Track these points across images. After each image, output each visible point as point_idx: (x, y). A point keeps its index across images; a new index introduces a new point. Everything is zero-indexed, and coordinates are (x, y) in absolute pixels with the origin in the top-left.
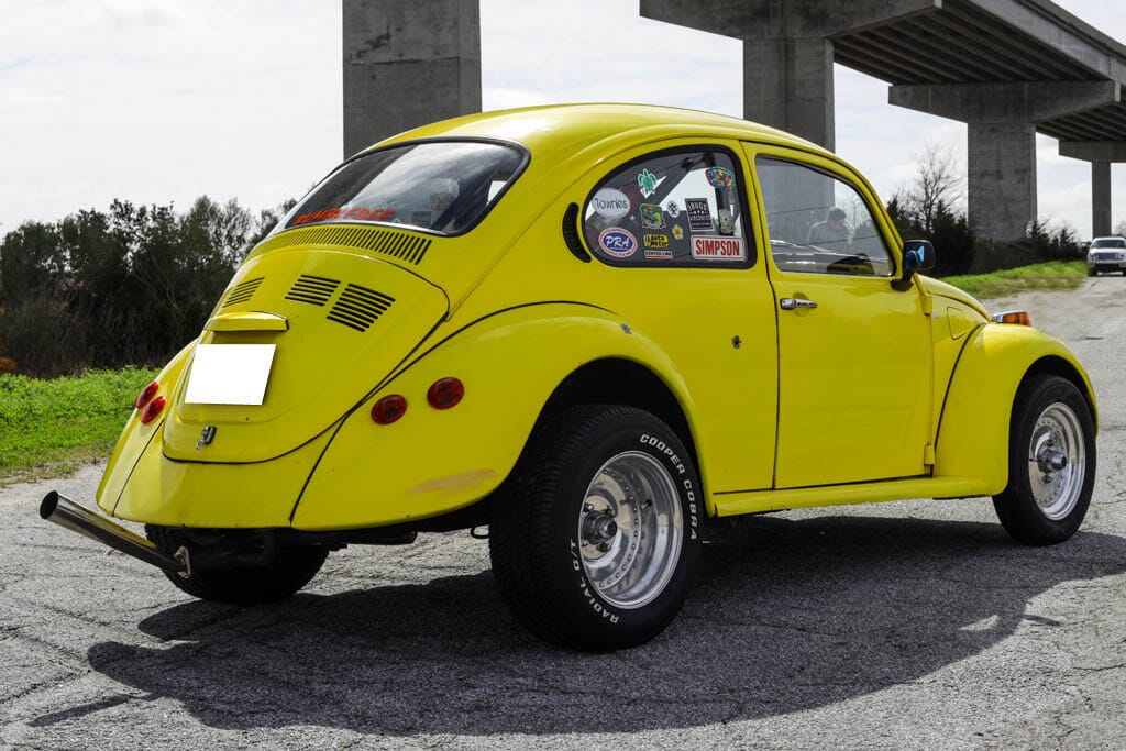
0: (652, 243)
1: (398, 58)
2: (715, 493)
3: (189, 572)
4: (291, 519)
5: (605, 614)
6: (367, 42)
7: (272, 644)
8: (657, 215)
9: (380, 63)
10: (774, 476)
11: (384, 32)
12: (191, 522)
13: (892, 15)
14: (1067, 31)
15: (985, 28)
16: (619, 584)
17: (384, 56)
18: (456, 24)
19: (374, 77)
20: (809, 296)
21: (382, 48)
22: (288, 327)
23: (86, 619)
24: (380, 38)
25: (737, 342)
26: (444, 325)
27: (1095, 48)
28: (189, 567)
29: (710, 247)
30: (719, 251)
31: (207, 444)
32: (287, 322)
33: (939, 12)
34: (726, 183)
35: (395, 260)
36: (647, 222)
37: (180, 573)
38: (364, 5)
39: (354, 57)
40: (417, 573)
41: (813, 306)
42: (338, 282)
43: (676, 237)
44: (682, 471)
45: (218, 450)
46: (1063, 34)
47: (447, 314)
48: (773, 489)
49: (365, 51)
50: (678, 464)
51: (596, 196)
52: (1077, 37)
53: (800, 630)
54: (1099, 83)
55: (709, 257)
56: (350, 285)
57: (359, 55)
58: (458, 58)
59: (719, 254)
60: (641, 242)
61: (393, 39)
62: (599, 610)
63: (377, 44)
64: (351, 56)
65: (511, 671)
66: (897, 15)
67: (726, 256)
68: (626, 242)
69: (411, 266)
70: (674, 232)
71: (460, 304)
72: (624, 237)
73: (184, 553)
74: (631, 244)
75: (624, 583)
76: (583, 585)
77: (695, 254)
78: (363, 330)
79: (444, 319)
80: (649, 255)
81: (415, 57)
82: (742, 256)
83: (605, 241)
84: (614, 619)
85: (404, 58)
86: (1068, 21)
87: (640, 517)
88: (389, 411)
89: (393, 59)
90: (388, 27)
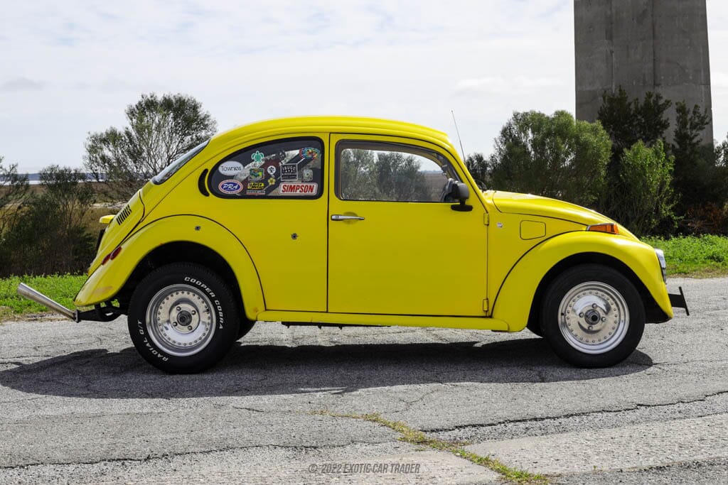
0: (253, 187)
5: (159, 356)
8: (260, 173)
10: (327, 306)
20: (358, 214)
22: (110, 223)
25: (294, 236)
29: (292, 188)
30: (298, 191)
34: (313, 157)
36: (253, 176)
43: (270, 183)
44: (213, 296)
48: (327, 312)
50: (210, 292)
55: (291, 193)
60: (245, 186)
62: (155, 353)
67: (303, 193)
68: (236, 187)
70: (269, 181)
72: (235, 184)
74: (239, 187)
76: (146, 341)
77: (280, 192)
82: (314, 193)
83: (222, 186)
84: (165, 359)
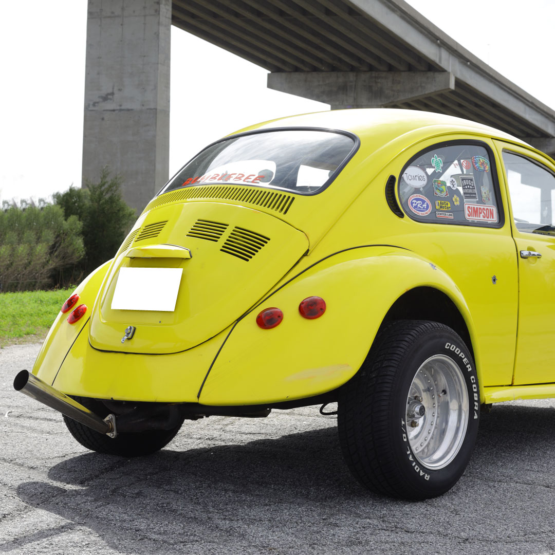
0: (441, 207)
1: (118, 108)
2: (485, 387)
3: (115, 433)
4: (198, 397)
5: (422, 473)
6: (99, 97)
7: (167, 488)
8: (443, 187)
9: (107, 110)
10: (513, 376)
11: (110, 91)
12: (117, 397)
13: (423, 93)
14: (529, 106)
15: (480, 103)
16: (423, 450)
17: (109, 106)
18: (155, 87)
19: (103, 119)
20: (535, 249)
21: (109, 101)
22: (191, 257)
23: (16, 464)
24: (108, 94)
25: (494, 280)
26: (305, 258)
27: (547, 117)
28: (115, 428)
29: (476, 212)
30: (481, 215)
31: (129, 339)
32: (190, 252)
33: (452, 92)
34: (485, 168)
35: (269, 210)
36: (438, 192)
37: (108, 434)
38: (98, 74)
39: (91, 106)
40: (238, 437)
41: (539, 256)
42: (227, 225)
43: (455, 203)
44: (470, 370)
45: (137, 344)
46: (528, 108)
47: (308, 251)
48: (512, 385)
49: (98, 103)
50: (467, 364)
51: (405, 172)
52: (536, 111)
53: (546, 487)
54: (548, 140)
55: (476, 219)
56: (236, 227)
57: (94, 104)
58: (156, 109)
59: (481, 218)
60: (434, 206)
61: (116, 96)
62: (418, 471)
63: (105, 98)
64: (89, 105)
65: (355, 513)
66: (427, 92)
67: (486, 219)
68: (425, 205)
69: (281, 215)
70: (454, 199)
71: (317, 244)
72: (424, 202)
73: (112, 419)
74: (428, 206)
75: (426, 450)
76: (409, 452)
77: (467, 217)
78: (247, 260)
79: (306, 254)
80: (440, 215)
81: (129, 107)
82: (495, 219)
83: (412, 203)
84: (427, 477)
85: (123, 107)
86: (530, 101)
87: (436, 403)
88: (269, 320)
89: (115, 108)
90: (113, 88)
